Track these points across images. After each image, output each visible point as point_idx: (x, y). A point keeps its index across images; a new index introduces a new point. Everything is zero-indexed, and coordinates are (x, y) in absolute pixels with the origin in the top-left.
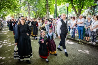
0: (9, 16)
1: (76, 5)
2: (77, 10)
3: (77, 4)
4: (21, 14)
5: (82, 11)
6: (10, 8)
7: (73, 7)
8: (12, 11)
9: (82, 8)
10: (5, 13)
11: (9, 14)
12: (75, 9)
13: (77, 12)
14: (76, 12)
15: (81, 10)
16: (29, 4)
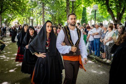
3: (116, 5)
7: (109, 10)
8: (20, 13)
9: (123, 11)
10: (10, 16)
11: (16, 18)
14: (113, 17)
15: (121, 15)
16: (43, 4)
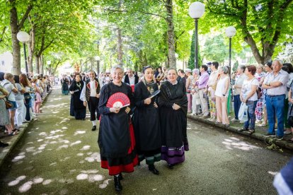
0: (67, 63)
1: (256, 31)
2: (259, 45)
3: (260, 28)
4: (97, 58)
5: (275, 49)
6: (70, 43)
7: (248, 38)
8: (76, 51)
9: (276, 39)
10: (57, 56)
11: (67, 59)
12: (253, 44)
13: (261, 52)
14: (256, 50)
15: (272, 46)
16: (120, 31)
